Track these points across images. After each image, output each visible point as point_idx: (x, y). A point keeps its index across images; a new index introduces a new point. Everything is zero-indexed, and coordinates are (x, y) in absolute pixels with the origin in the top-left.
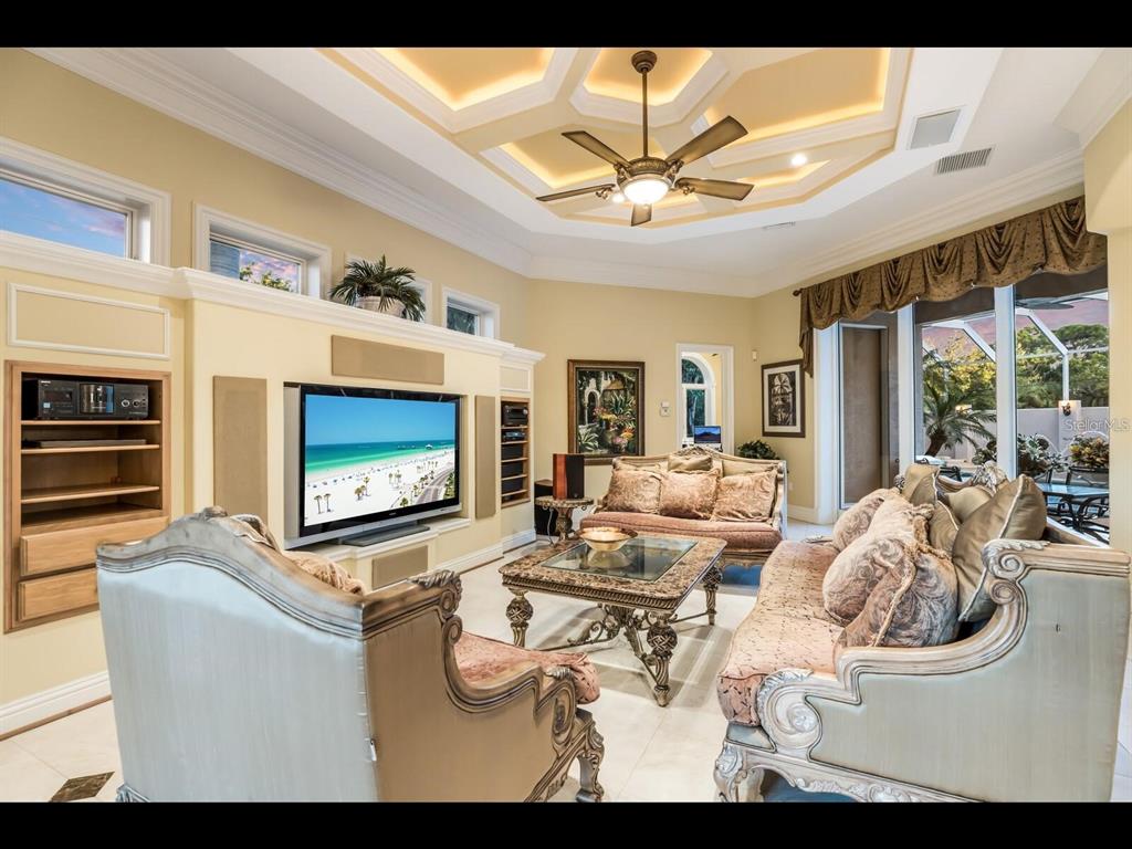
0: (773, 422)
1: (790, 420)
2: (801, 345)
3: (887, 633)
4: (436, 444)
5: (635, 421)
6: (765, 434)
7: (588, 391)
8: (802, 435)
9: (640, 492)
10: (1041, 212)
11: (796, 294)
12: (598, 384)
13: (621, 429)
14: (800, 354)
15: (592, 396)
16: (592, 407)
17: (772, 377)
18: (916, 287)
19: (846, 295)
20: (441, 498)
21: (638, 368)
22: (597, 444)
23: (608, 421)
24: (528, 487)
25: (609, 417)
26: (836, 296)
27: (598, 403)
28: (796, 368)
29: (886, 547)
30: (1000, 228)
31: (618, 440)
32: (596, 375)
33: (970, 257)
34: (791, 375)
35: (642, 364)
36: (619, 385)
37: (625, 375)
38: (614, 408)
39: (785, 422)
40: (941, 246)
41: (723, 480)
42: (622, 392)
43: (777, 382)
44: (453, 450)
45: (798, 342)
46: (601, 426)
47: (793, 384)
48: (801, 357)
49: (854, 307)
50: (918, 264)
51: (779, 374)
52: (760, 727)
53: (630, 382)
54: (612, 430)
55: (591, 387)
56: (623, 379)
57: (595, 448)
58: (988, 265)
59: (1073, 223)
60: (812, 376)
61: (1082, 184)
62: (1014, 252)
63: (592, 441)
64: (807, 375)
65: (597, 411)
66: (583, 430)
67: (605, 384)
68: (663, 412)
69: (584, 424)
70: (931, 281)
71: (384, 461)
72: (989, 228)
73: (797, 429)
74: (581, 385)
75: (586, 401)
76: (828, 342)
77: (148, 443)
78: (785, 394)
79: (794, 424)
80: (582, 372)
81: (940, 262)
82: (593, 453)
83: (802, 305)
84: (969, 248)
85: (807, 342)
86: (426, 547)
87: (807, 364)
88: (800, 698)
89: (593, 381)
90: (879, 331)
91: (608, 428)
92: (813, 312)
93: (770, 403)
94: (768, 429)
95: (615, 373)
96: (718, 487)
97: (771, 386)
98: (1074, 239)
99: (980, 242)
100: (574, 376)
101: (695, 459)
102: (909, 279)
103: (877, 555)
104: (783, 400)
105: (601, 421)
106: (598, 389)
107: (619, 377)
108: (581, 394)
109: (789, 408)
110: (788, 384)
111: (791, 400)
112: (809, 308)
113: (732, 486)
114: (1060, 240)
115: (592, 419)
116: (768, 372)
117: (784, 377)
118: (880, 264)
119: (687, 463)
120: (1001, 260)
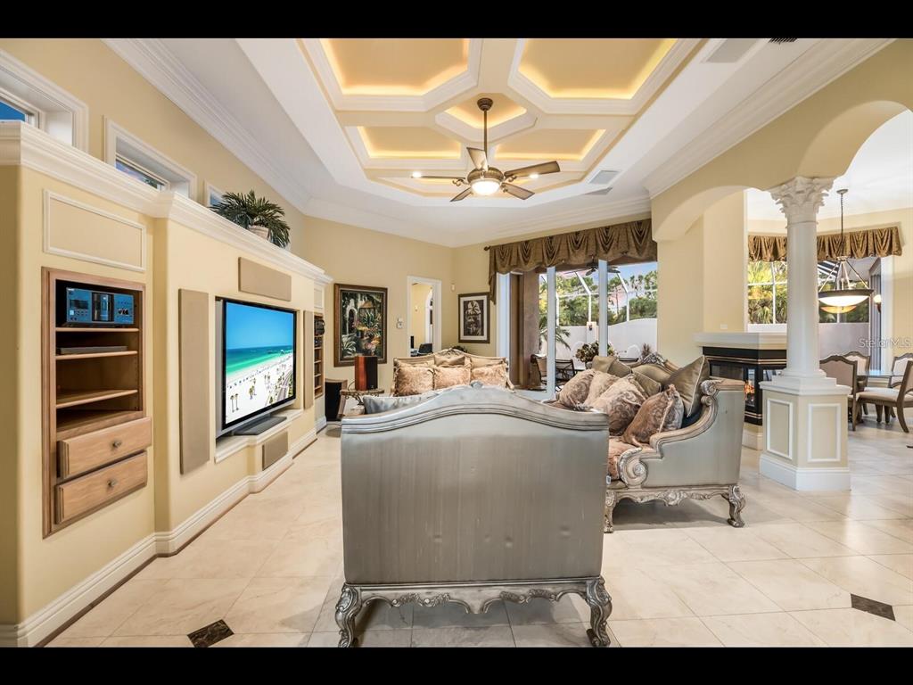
0: (467, 333)
1: (479, 331)
2: (490, 283)
3: (664, 427)
4: (285, 348)
5: (381, 333)
6: (460, 341)
7: (348, 309)
8: (488, 341)
9: (422, 382)
10: (626, 224)
11: (486, 249)
12: (356, 303)
13: (371, 337)
14: (487, 289)
15: (352, 312)
16: (351, 321)
17: (466, 303)
18: (562, 255)
19: (520, 254)
20: (287, 397)
21: (383, 292)
22: (355, 349)
23: (362, 332)
24: (322, 384)
25: (364, 328)
26: (514, 254)
27: (356, 318)
28: (484, 298)
29: (627, 395)
30: (607, 228)
31: (369, 346)
32: (354, 296)
33: (592, 242)
34: (481, 302)
35: (386, 290)
36: (370, 305)
37: (375, 297)
38: (367, 322)
39: (475, 334)
40: (577, 233)
41: (474, 370)
42: (372, 310)
43: (470, 306)
44: (292, 354)
45: (488, 280)
46: (358, 335)
47: (482, 309)
48: (488, 290)
49: (526, 262)
50: (564, 242)
51: (471, 301)
52: (620, 480)
53: (378, 303)
54: (365, 338)
55: (351, 306)
56: (373, 300)
57: (353, 352)
58: (601, 248)
59: (641, 232)
60: (495, 303)
61: (650, 213)
62: (615, 242)
63: (351, 347)
64: (491, 303)
65: (355, 324)
66: (345, 339)
67: (361, 303)
68: (399, 326)
69: (345, 334)
70: (571, 253)
71: (261, 364)
72: (602, 228)
73: (484, 338)
74: (344, 304)
75: (347, 316)
76: (504, 281)
77: (128, 350)
78: (476, 314)
79: (482, 334)
80: (344, 293)
81: (577, 242)
82: (352, 357)
83: (491, 257)
84: (592, 236)
85: (492, 281)
86: (287, 433)
87: (492, 296)
88: (638, 461)
89: (352, 301)
90: (518, 276)
91: (362, 337)
92: (498, 262)
93: (465, 320)
94: (463, 338)
95: (368, 295)
96: (472, 375)
97: (466, 308)
98: (640, 241)
99: (597, 234)
100: (339, 296)
101: (454, 358)
102: (559, 250)
103: (624, 398)
104: (475, 319)
105: (358, 332)
106: (356, 307)
107: (370, 299)
108: (344, 311)
109: (477, 323)
110: (478, 308)
111: (480, 319)
112: (495, 259)
113: (481, 374)
114: (635, 241)
115: (351, 330)
116: (463, 299)
117: (475, 303)
118: (542, 238)
119: (449, 360)
120: (607, 246)
